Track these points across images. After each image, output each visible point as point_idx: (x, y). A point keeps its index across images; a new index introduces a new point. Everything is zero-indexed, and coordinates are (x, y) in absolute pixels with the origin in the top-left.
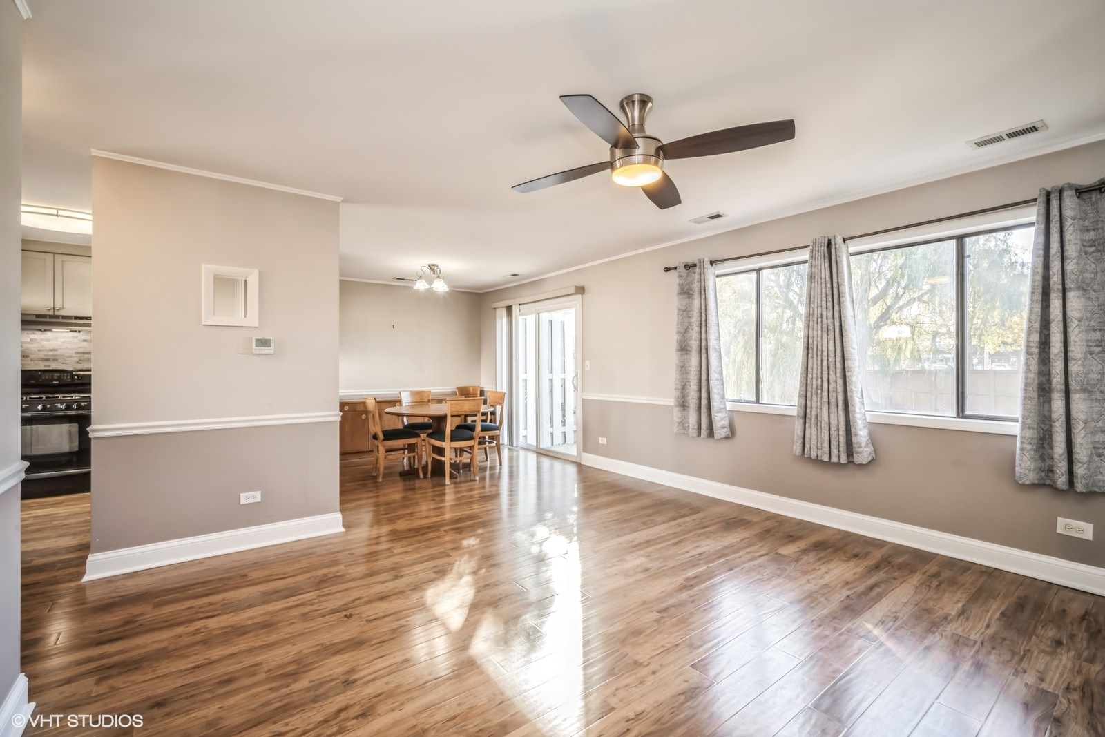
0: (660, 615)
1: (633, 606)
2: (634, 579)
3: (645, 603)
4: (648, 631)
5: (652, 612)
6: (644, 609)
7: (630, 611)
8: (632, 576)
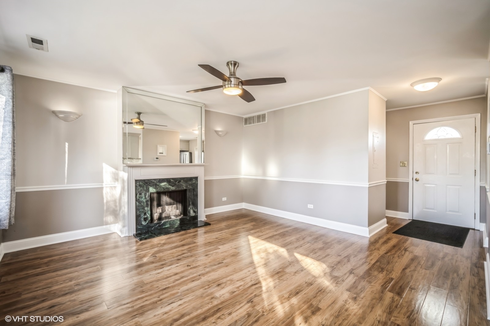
0: (223, 261)
1: (232, 264)
2: (228, 278)
3: (227, 266)
4: (229, 256)
5: (225, 263)
6: (228, 263)
7: (234, 263)
8: (228, 281)
